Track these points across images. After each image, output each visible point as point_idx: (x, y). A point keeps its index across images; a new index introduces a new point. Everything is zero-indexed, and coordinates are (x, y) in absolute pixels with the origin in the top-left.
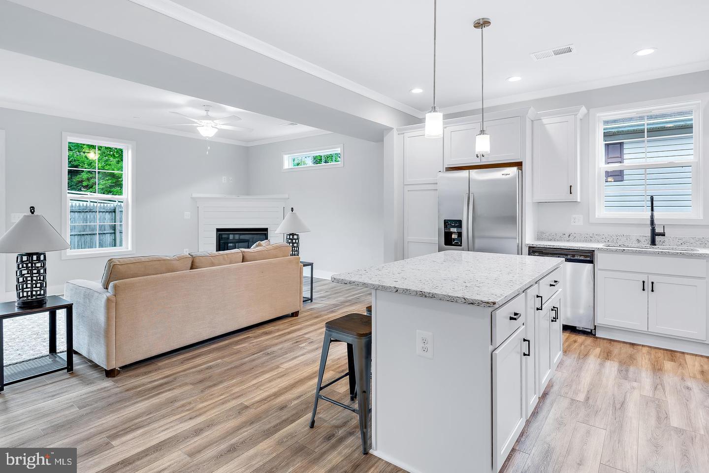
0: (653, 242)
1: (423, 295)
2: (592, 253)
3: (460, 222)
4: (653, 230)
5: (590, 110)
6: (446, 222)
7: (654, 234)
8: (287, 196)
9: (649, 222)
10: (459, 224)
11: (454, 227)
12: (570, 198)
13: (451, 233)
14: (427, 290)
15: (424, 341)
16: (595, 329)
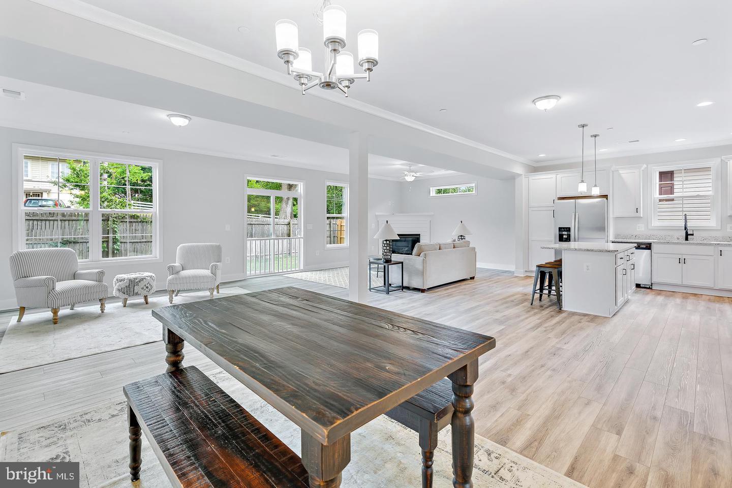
0: (687, 239)
1: (588, 250)
2: (650, 244)
3: (569, 228)
4: (687, 233)
5: (649, 165)
6: (560, 229)
7: (687, 235)
8: (433, 214)
9: (684, 228)
10: (568, 229)
11: (564, 231)
12: (637, 215)
13: (563, 235)
14: (589, 248)
15: (587, 267)
16: (652, 285)
